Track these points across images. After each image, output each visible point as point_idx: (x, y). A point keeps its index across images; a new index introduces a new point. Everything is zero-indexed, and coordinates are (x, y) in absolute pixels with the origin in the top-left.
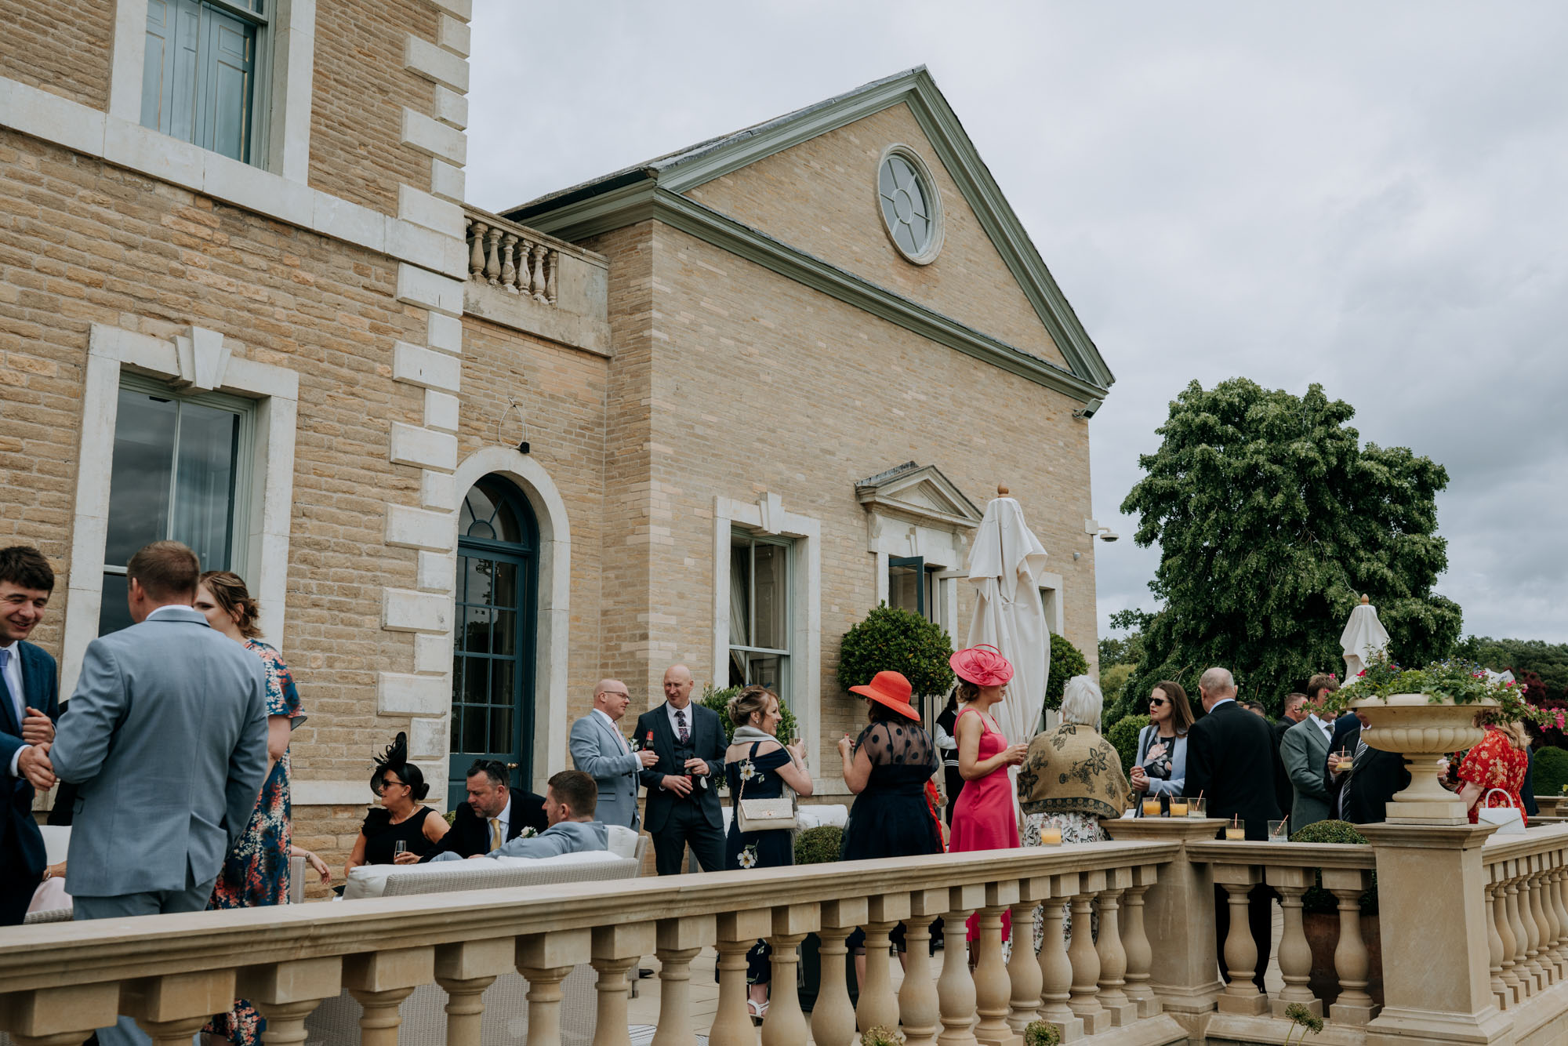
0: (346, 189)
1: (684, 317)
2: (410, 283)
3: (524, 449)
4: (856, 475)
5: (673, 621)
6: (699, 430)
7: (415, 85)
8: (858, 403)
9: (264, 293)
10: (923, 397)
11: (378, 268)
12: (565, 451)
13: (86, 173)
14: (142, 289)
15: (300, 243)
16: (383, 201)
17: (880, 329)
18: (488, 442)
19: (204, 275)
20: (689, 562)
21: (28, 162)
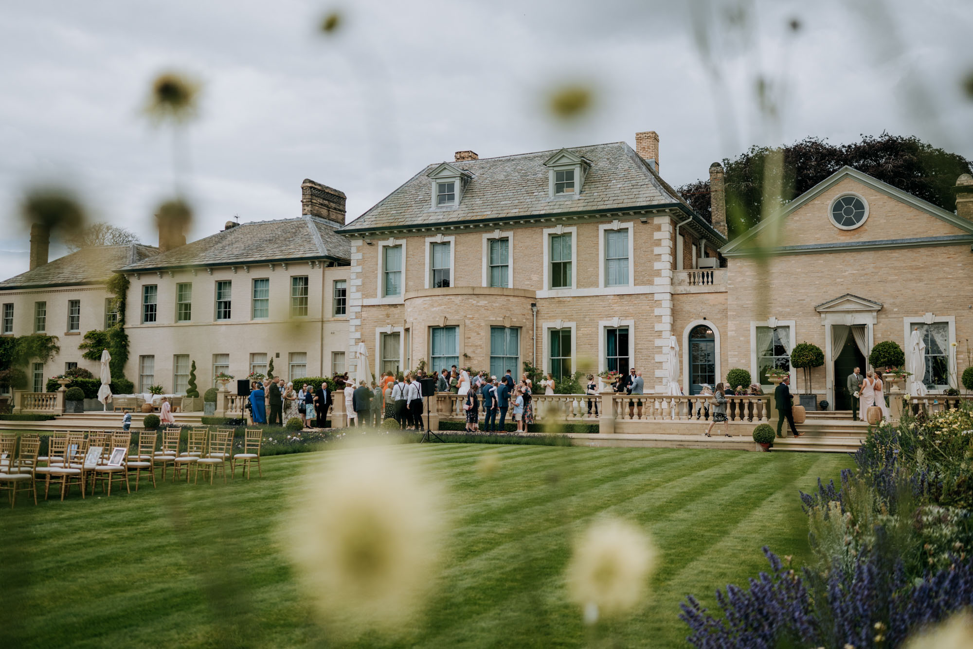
0: (643, 283)
1: (740, 279)
2: (657, 297)
3: (705, 319)
4: (814, 304)
5: (736, 353)
6: (745, 306)
7: (657, 257)
8: (817, 283)
9: (627, 308)
10: (855, 272)
11: (650, 296)
12: (719, 316)
13: (597, 298)
14: (607, 313)
15: (633, 297)
16: (650, 283)
17: (830, 257)
18: (695, 319)
19: (617, 308)
20: (742, 339)
21: (588, 299)
